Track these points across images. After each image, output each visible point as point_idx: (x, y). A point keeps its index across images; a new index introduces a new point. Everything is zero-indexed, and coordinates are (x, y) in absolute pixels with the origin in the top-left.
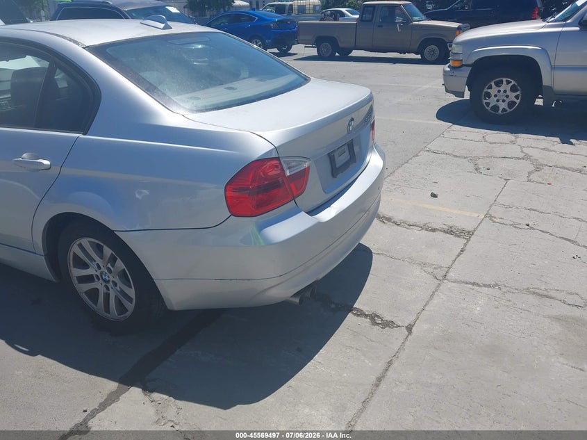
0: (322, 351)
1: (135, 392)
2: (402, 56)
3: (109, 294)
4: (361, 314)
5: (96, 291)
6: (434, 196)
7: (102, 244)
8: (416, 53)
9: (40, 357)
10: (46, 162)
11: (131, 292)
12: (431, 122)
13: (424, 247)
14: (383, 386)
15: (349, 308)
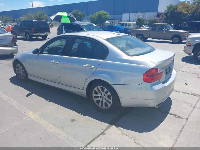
0: (163, 122)
1: (114, 127)
2: (165, 41)
3: (103, 102)
4: (171, 114)
5: (99, 101)
6: (186, 84)
7: (104, 88)
8: (170, 40)
9: (86, 116)
10: (93, 67)
11: (111, 101)
12: (180, 62)
13: (186, 98)
14: (182, 132)
15: (168, 113)
